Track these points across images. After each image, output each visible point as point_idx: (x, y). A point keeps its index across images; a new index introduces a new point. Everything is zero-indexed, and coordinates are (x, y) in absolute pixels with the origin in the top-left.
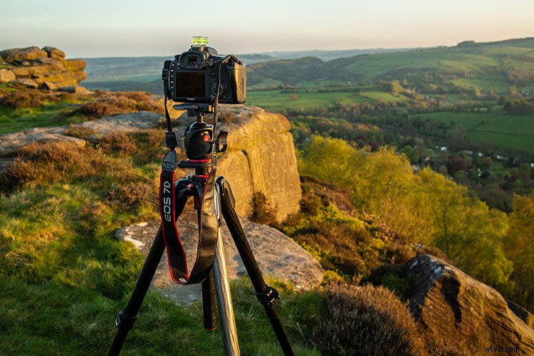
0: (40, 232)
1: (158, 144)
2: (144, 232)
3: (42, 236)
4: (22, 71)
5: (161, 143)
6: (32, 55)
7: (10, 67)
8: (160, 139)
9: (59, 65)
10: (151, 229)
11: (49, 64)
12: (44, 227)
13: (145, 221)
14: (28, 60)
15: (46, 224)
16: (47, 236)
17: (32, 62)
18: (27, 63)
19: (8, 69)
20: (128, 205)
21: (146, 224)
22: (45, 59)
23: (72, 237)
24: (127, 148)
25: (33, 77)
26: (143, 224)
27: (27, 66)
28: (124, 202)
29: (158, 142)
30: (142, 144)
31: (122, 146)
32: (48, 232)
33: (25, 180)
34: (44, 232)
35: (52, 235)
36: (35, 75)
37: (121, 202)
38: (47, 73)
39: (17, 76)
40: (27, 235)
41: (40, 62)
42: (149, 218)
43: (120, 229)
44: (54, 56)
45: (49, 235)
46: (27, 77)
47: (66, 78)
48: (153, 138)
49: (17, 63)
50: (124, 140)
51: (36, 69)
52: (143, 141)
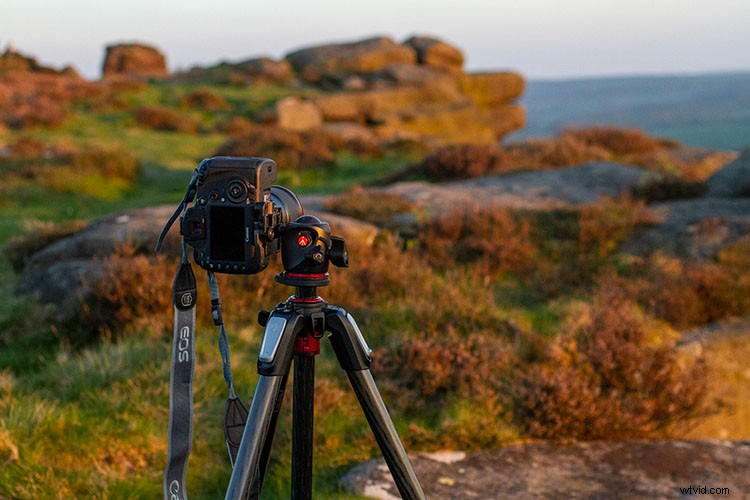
0: (106, 449)
1: (611, 245)
2: (443, 480)
3: (109, 460)
4: (341, 103)
5: (620, 243)
6: (371, 61)
7: (311, 92)
8: (617, 228)
9: (447, 87)
10: (474, 473)
11: (418, 84)
12: (126, 434)
13: (460, 446)
14: (360, 74)
15: (134, 425)
16: (127, 464)
17: (369, 78)
18: (356, 83)
19: (304, 99)
20: (422, 395)
21: (461, 456)
22: (407, 70)
23: (206, 475)
24: (503, 254)
25: (370, 122)
26: (448, 457)
27: (355, 91)
28: (411, 386)
29: (609, 237)
30: (555, 245)
31: (488, 246)
32: (133, 452)
33: (134, 310)
34: (118, 447)
35: (142, 463)
36: (377, 116)
37: (400, 386)
38: (410, 109)
39: (328, 119)
40: (62, 450)
41: (390, 79)
42: (475, 440)
43: (364, 462)
44: (433, 60)
45: (134, 462)
46: (351, 120)
47: (462, 124)
48: (593, 224)
49: (330, 83)
50: (496, 230)
51: (381, 99)
52: (562, 235)
